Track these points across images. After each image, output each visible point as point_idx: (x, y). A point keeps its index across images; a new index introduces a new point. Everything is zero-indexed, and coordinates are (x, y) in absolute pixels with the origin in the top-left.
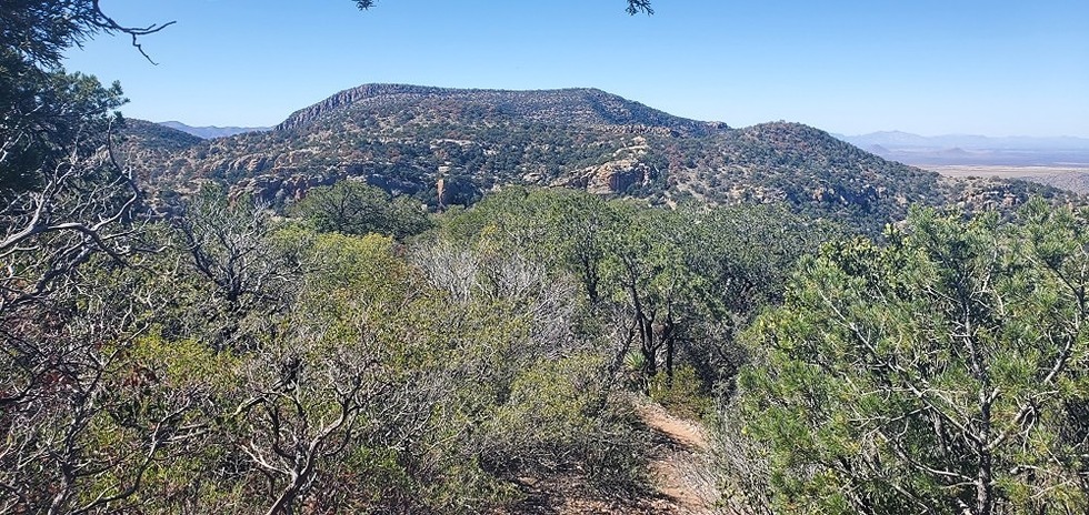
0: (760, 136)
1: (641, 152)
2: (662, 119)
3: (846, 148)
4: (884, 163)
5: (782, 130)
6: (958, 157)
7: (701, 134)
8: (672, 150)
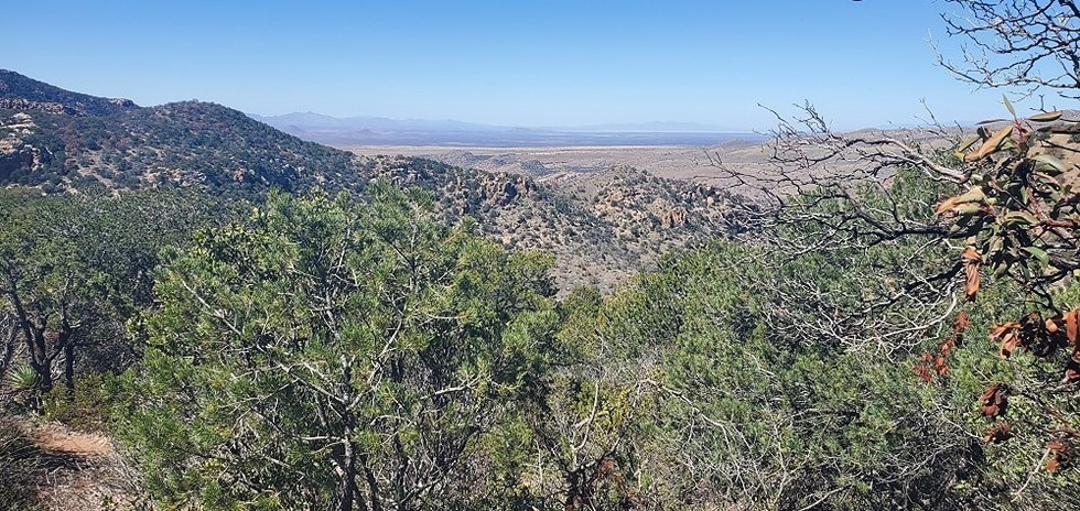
0: (172, 116)
1: (26, 131)
2: (52, 94)
3: (263, 129)
4: (301, 142)
5: (195, 110)
6: (368, 137)
7: (103, 112)
8: (67, 129)
